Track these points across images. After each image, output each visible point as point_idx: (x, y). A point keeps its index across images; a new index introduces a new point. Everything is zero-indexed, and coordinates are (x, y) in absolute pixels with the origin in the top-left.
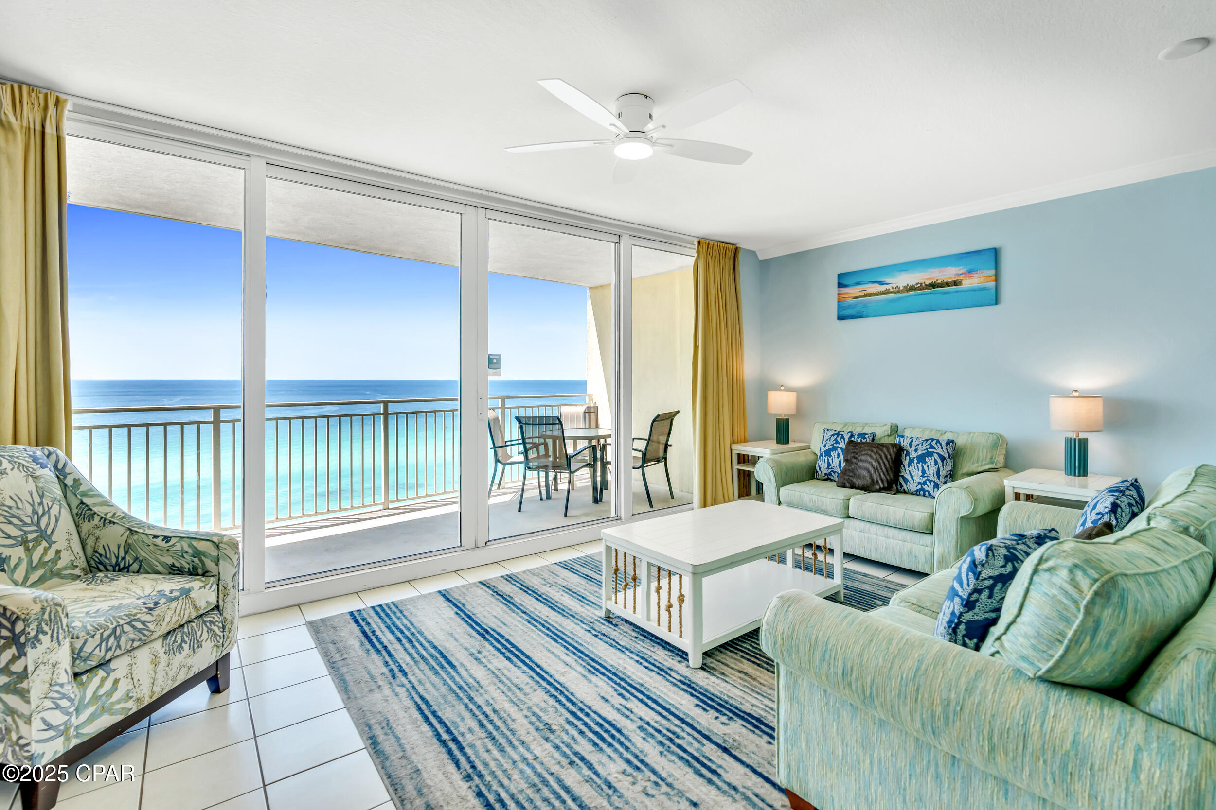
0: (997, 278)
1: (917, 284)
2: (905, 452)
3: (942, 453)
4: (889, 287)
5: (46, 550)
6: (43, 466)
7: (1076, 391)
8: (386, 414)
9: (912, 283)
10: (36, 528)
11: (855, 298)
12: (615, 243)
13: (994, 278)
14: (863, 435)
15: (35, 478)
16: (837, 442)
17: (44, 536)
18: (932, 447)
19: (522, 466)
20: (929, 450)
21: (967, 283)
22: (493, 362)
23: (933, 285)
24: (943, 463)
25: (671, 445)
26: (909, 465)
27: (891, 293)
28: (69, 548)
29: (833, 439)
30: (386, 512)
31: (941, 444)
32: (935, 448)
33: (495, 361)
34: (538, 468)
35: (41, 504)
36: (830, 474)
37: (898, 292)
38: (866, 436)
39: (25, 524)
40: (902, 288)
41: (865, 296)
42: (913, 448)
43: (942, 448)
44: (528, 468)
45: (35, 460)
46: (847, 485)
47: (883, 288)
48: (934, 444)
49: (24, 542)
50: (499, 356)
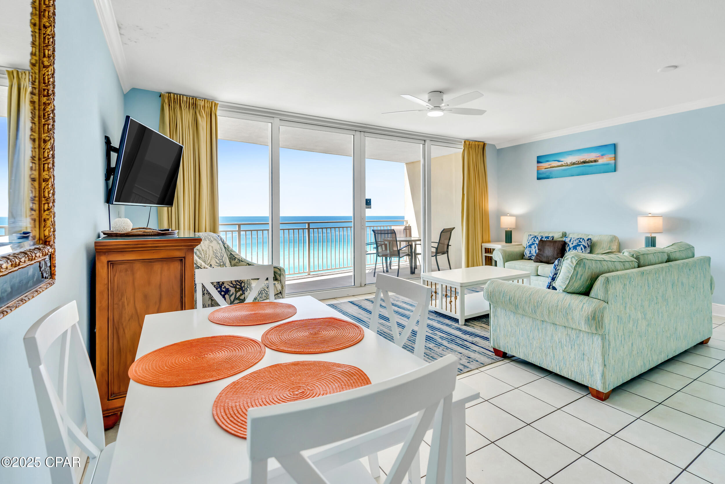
0: (615, 158)
1: (576, 161)
2: (567, 245)
3: (585, 244)
4: (562, 163)
7: (650, 214)
8: (309, 229)
9: (574, 161)
10: (222, 261)
11: (546, 168)
12: (423, 144)
13: (614, 158)
14: (548, 237)
15: (219, 244)
16: (535, 241)
18: (580, 242)
19: (375, 255)
20: (579, 243)
21: (601, 161)
23: (584, 162)
24: (585, 249)
25: (450, 245)
26: (569, 251)
27: (564, 166)
29: (533, 239)
30: (309, 276)
31: (584, 240)
32: (581, 242)
33: (369, 202)
34: (383, 256)
36: (531, 256)
37: (567, 166)
38: (549, 238)
40: (569, 164)
41: (551, 167)
42: (571, 242)
43: (585, 242)
44: (378, 254)
45: (217, 237)
46: (539, 261)
47: (560, 164)
48: (581, 240)
50: (371, 199)
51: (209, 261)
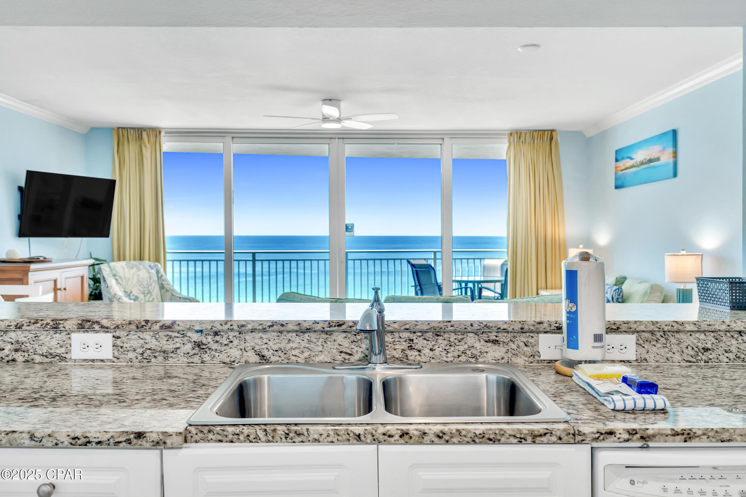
0: (675, 155)
1: (644, 159)
4: (633, 162)
5: (150, 297)
6: (152, 269)
11: (622, 170)
13: (672, 155)
15: (149, 273)
17: (149, 292)
21: (662, 160)
22: (349, 228)
27: (634, 166)
28: (157, 298)
33: (350, 227)
35: (150, 281)
37: (637, 166)
39: (145, 287)
40: (638, 163)
41: (626, 169)
45: (150, 266)
47: (631, 163)
49: (144, 293)
50: (353, 224)
51: (130, 288)
